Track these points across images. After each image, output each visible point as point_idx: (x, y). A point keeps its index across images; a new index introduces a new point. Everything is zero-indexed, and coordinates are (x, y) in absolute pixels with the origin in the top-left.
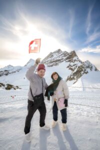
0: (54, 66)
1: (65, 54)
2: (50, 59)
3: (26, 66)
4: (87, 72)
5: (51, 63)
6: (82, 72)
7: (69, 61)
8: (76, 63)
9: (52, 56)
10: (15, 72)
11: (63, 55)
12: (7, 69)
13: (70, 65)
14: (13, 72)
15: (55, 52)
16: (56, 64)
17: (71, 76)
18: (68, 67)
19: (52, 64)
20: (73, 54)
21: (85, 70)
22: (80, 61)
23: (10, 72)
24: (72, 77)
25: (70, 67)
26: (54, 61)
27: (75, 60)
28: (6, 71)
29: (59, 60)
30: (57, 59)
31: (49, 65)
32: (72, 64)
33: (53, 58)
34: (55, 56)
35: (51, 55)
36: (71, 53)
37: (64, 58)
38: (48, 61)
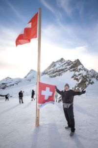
0: (57, 77)
1: (69, 63)
2: (52, 69)
3: (26, 77)
4: (93, 82)
5: (54, 73)
6: (87, 83)
7: (74, 70)
8: (81, 72)
10: (13, 85)
11: (66, 64)
12: (4, 82)
13: (75, 75)
14: (11, 85)
15: (57, 62)
16: (60, 75)
17: (76, 87)
18: (73, 77)
20: (77, 62)
21: (90, 80)
22: (85, 70)
23: (7, 85)
25: (75, 77)
26: (57, 71)
27: (80, 69)
28: (3, 84)
29: (62, 70)
30: (60, 68)
31: (51, 75)
32: (77, 73)
33: (56, 68)
34: (58, 65)
35: (54, 64)
36: (75, 62)
37: (68, 67)
38: (50, 72)
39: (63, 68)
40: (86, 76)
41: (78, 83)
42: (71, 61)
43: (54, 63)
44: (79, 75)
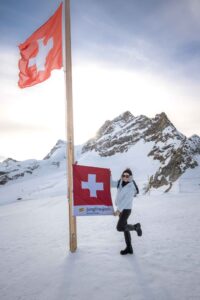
0: (117, 154)
1: (143, 121)
2: (105, 137)
3: (48, 157)
4: (196, 164)
5: (109, 146)
6: (183, 165)
7: (153, 139)
8: (170, 141)
9: (111, 128)
10: (22, 175)
11: (137, 126)
12: (3, 170)
13: (156, 149)
14: (17, 176)
15: (116, 120)
16: (122, 151)
17: (157, 175)
18: (151, 154)
19: (111, 148)
20: (161, 120)
21: (190, 159)
22: (179, 137)
23: (10, 176)
24: (159, 178)
25: (155, 154)
26: (115, 142)
27: (168, 136)
29: (127, 139)
30: (123, 136)
31: (104, 151)
32: (161, 145)
33: (113, 134)
34: (117, 129)
35: (108, 127)
36: (156, 119)
37: (141, 132)
38: (100, 143)
39: (130, 134)
40: (180, 150)
41: (163, 166)
42: (147, 119)
43: (108, 123)
44: (165, 148)
